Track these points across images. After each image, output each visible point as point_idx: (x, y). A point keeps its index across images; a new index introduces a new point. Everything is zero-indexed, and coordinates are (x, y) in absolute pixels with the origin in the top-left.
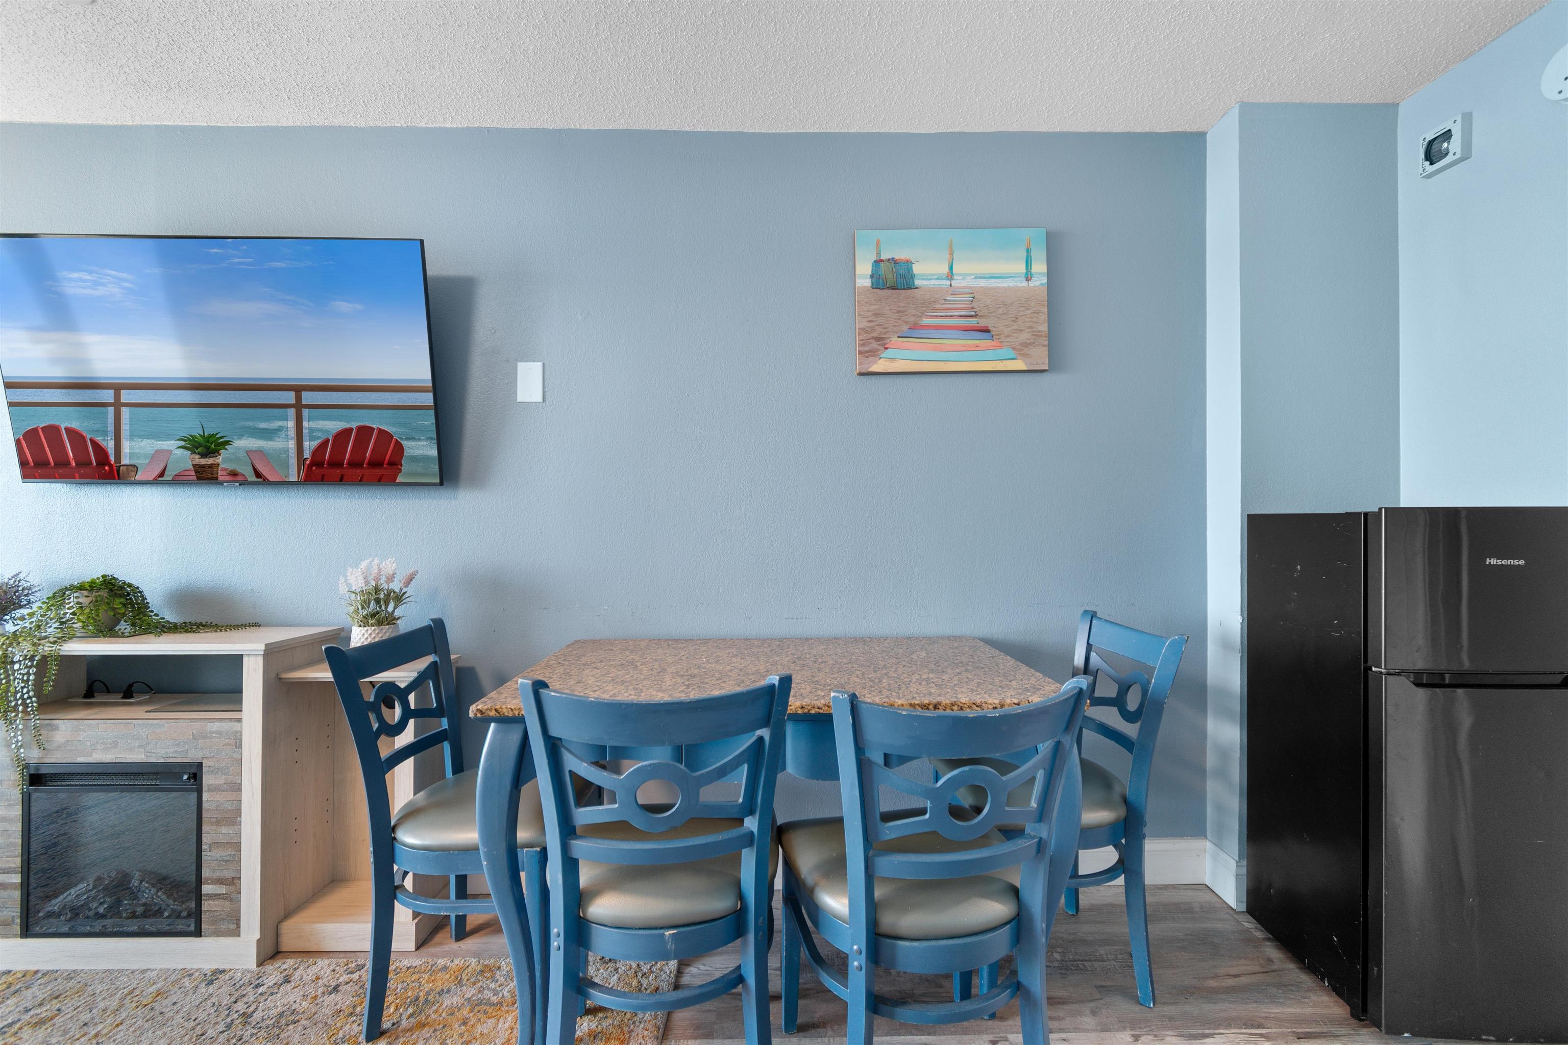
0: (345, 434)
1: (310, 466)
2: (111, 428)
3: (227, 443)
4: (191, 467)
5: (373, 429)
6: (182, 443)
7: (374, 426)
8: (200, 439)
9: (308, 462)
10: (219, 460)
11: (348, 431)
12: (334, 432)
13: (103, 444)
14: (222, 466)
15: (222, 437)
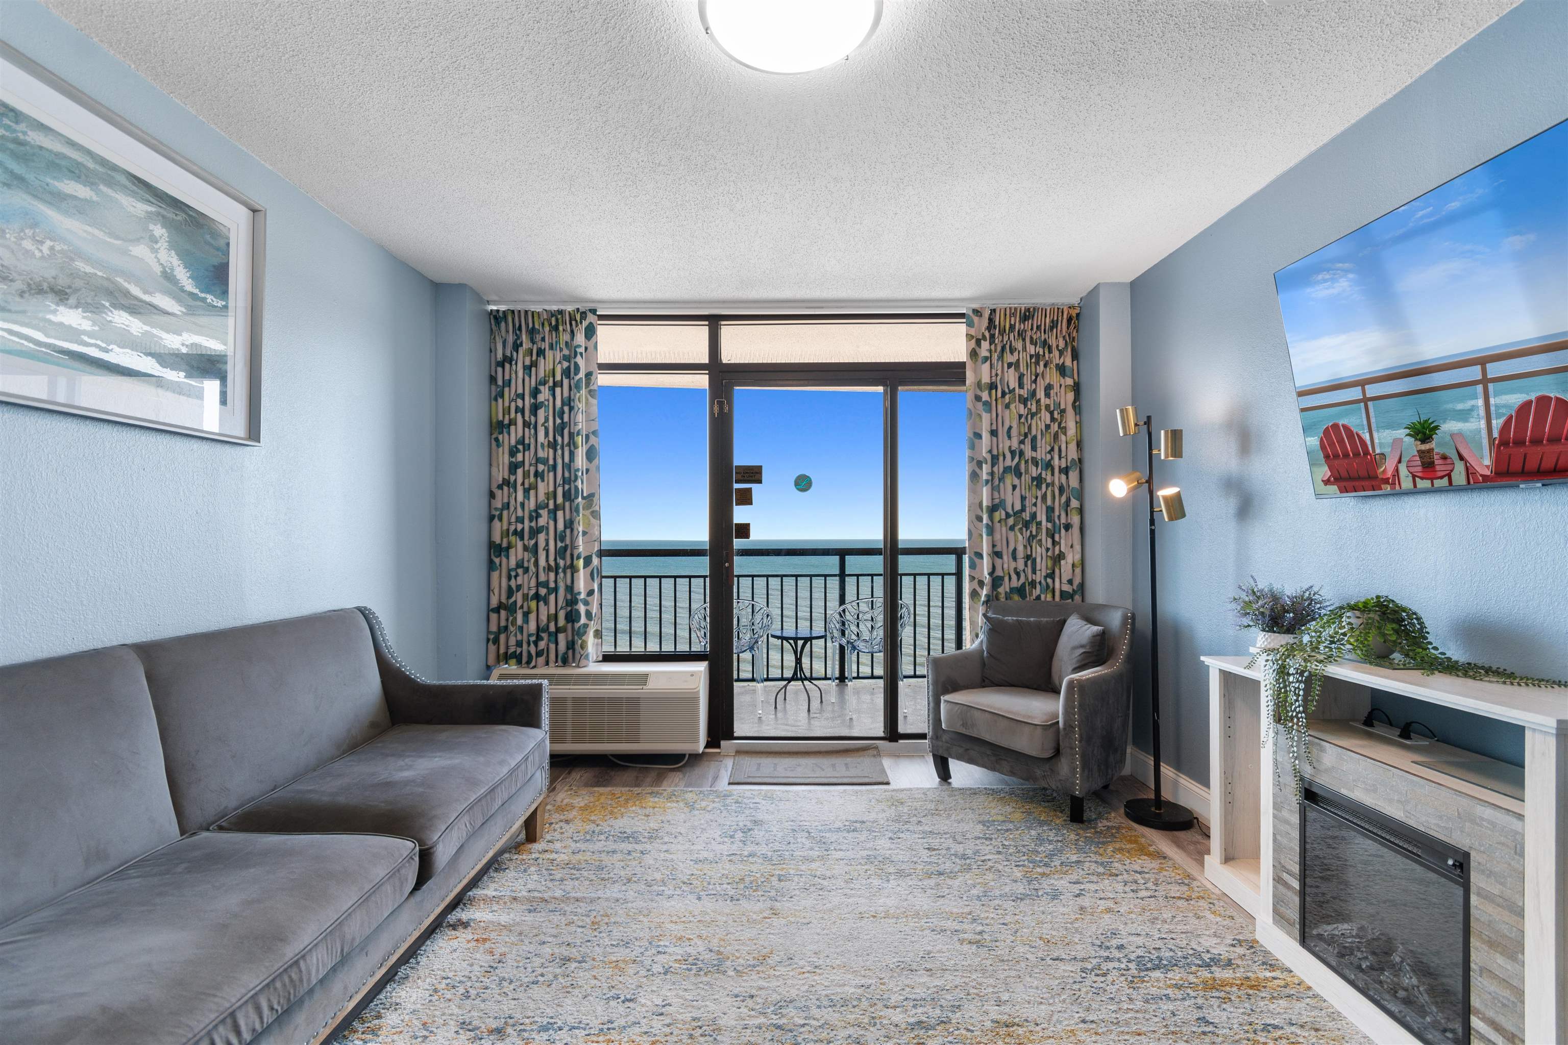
0: (1526, 405)
1: (1499, 446)
2: (1365, 422)
3: (1437, 428)
4: (1416, 453)
5: (1550, 398)
6: (1408, 431)
7: (1552, 395)
8: (1418, 426)
9: (1497, 442)
10: (1433, 445)
11: (1529, 403)
12: (1516, 406)
13: (1363, 436)
14: (1436, 450)
15: (1433, 422)
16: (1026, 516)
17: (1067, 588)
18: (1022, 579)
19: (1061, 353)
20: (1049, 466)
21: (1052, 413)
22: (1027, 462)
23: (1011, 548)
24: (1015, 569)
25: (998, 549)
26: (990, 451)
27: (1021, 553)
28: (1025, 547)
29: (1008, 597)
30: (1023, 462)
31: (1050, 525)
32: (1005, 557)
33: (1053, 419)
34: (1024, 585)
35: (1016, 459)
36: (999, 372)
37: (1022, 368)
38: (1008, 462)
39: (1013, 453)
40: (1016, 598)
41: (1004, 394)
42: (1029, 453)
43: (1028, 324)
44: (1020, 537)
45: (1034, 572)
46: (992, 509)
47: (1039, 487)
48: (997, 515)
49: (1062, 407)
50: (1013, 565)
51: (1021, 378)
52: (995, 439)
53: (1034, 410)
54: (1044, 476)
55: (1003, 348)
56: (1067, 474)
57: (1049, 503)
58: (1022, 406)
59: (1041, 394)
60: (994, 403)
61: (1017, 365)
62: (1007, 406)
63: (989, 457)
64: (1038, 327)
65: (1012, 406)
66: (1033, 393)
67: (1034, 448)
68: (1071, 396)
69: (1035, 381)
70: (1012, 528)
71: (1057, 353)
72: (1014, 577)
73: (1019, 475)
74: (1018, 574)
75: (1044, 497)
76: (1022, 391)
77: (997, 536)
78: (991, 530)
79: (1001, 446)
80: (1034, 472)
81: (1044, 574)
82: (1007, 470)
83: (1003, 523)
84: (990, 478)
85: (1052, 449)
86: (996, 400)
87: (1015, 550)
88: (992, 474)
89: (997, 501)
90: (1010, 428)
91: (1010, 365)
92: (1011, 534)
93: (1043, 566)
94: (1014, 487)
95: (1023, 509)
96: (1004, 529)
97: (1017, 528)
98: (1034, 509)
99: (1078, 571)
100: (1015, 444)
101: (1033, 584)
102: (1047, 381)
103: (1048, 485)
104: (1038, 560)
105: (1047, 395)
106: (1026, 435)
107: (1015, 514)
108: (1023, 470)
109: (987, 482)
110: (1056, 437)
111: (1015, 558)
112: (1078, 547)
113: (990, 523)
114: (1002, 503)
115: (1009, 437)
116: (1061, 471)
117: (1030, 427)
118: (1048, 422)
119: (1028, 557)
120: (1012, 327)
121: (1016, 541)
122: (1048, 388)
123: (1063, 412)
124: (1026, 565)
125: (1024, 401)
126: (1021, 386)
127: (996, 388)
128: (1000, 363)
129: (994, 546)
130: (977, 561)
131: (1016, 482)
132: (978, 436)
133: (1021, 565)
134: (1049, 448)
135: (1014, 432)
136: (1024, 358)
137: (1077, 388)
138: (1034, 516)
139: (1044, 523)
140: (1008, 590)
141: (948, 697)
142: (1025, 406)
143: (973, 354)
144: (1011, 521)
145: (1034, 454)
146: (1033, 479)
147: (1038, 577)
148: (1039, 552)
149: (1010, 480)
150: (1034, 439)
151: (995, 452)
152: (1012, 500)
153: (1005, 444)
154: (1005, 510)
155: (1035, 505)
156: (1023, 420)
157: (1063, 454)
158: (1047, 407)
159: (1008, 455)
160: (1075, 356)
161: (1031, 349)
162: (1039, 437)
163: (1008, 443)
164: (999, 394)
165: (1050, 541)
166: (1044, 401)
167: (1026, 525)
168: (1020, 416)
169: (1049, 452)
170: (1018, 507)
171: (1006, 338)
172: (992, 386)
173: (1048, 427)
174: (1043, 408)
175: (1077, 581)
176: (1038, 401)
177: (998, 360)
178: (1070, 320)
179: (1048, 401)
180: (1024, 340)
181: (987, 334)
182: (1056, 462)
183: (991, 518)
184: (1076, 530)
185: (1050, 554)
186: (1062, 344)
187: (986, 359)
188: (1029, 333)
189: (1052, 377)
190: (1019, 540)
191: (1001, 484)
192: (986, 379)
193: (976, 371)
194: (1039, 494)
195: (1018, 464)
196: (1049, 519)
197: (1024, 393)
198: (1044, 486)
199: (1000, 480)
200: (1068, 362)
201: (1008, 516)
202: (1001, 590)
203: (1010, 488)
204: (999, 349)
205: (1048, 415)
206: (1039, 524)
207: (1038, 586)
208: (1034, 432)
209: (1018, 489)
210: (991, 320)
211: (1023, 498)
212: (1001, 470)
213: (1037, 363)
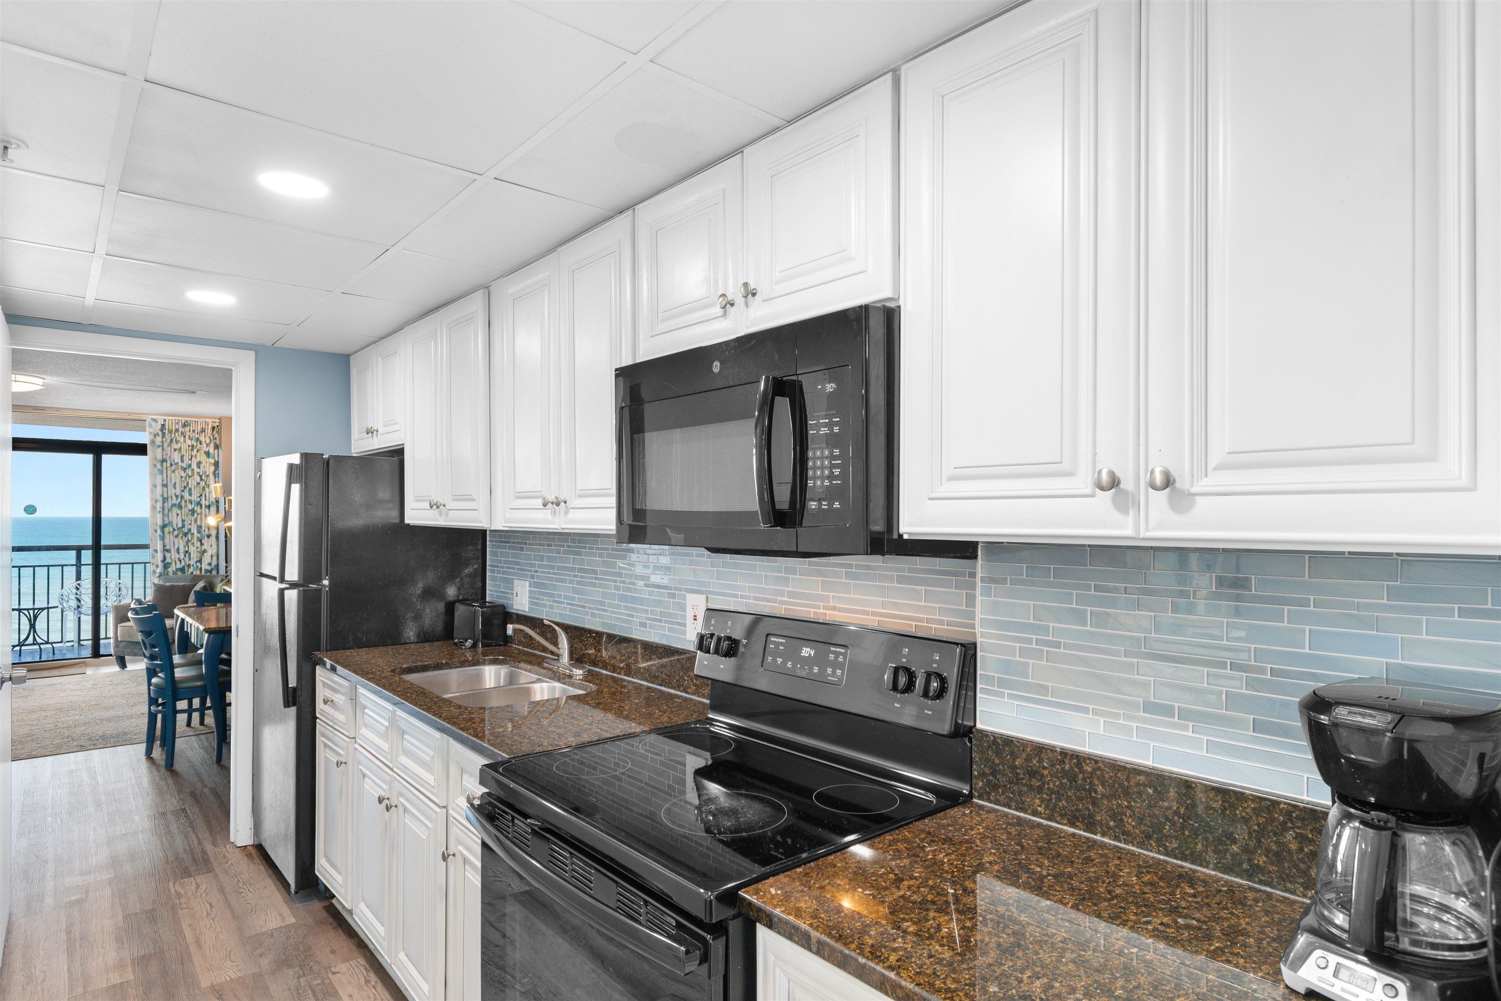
16: (185, 530)
17: (209, 568)
18: (183, 564)
19: (207, 445)
20: (199, 504)
21: (201, 477)
22: (186, 501)
23: (176, 547)
24: (179, 558)
25: (167, 548)
26: (162, 495)
27: (182, 550)
28: (185, 546)
29: (174, 573)
30: (183, 502)
31: (199, 535)
32: (173, 552)
33: (201, 479)
34: (184, 566)
35: (179, 500)
36: (169, 453)
37: (183, 452)
38: (174, 501)
39: (177, 497)
40: (179, 573)
41: (171, 465)
42: (187, 496)
43: (187, 429)
44: (181, 541)
45: (190, 559)
46: (163, 527)
47: (193, 515)
48: (166, 530)
49: (207, 474)
50: (177, 556)
51: (182, 457)
52: (165, 489)
53: (190, 474)
54: (195, 509)
55: (171, 440)
56: (209, 508)
57: (199, 523)
58: (183, 472)
59: (194, 466)
60: (165, 470)
61: (180, 449)
62: (174, 471)
63: (161, 499)
64: (194, 431)
65: (176, 472)
66: (190, 466)
67: (190, 494)
68: (212, 468)
69: (191, 459)
70: (177, 536)
71: (205, 445)
72: (178, 562)
73: (180, 507)
74: (180, 561)
75: (196, 520)
76: (182, 464)
77: (167, 541)
78: (163, 538)
79: (169, 493)
80: (190, 507)
81: (195, 560)
82: (173, 505)
83: (171, 534)
84: (161, 510)
85: (201, 495)
86: (167, 468)
87: (178, 549)
88: (163, 508)
89: (166, 522)
90: (175, 483)
91: (175, 450)
92: (176, 540)
93: (195, 556)
94: (178, 515)
95: (183, 526)
96: (172, 537)
97: (179, 536)
98: (190, 526)
99: (215, 558)
100: (178, 492)
101: (189, 566)
102: (198, 460)
103: (198, 514)
104: (192, 553)
105: (199, 467)
106: (185, 487)
107: (178, 529)
108: (183, 506)
109: (160, 512)
110: (204, 488)
111: (178, 553)
112: (215, 547)
113: (162, 534)
114: (170, 523)
115: (175, 488)
116: (206, 506)
117: (188, 483)
118: (199, 481)
119: (186, 552)
120: (177, 430)
121: (179, 543)
122: (199, 463)
123: (208, 476)
124: (185, 556)
125: (184, 470)
126: (182, 461)
127: (166, 461)
128: (169, 448)
129: (164, 546)
130: (155, 554)
131: (179, 512)
132: (155, 486)
133: (182, 556)
134: (199, 495)
135: (178, 485)
136: (184, 447)
137: (216, 464)
138: (190, 530)
139: (196, 534)
140: (174, 570)
141: (122, 624)
142: (185, 471)
143: (153, 442)
144: (176, 533)
145: (190, 498)
146: (190, 510)
147: (192, 562)
148: (192, 549)
149: (175, 510)
150: (190, 489)
151: (165, 496)
152: (177, 521)
153: (172, 492)
154: (172, 526)
155: (190, 524)
156: (183, 479)
157: (207, 498)
158: (198, 473)
159: (174, 498)
160: (217, 447)
161: (189, 442)
162: (193, 489)
163: (174, 491)
164: (169, 465)
165: (199, 543)
166: (196, 470)
167: (185, 535)
168: (182, 477)
169: (199, 497)
170: (180, 525)
171: (173, 435)
172: (164, 461)
173: (198, 484)
174: (195, 474)
175: (214, 563)
176: (193, 470)
177: (168, 445)
178: (213, 428)
179: (198, 470)
180: (185, 437)
181: (160, 433)
182: (203, 502)
183: (163, 532)
184: (213, 538)
185: (199, 550)
186: (208, 441)
187: (159, 446)
188: (188, 434)
189: (202, 457)
190: (181, 543)
191: (170, 513)
192: (159, 457)
193: (154, 452)
194: (193, 519)
195: (180, 503)
196: (199, 532)
197: (184, 465)
198: (196, 514)
199: (169, 511)
200: (211, 451)
201: (174, 530)
202: (170, 570)
203: (175, 515)
204: (169, 440)
205: (199, 478)
206: (193, 534)
207: (192, 567)
208: (190, 486)
209: (180, 516)
210: (163, 426)
211: (183, 521)
212: (170, 505)
213: (192, 450)
